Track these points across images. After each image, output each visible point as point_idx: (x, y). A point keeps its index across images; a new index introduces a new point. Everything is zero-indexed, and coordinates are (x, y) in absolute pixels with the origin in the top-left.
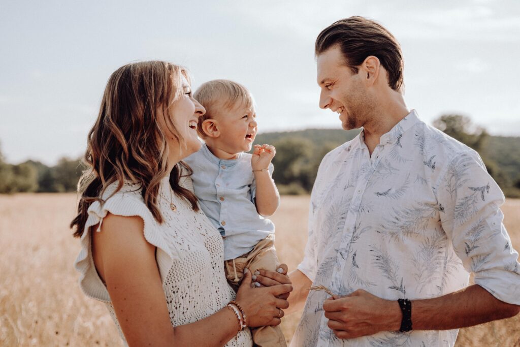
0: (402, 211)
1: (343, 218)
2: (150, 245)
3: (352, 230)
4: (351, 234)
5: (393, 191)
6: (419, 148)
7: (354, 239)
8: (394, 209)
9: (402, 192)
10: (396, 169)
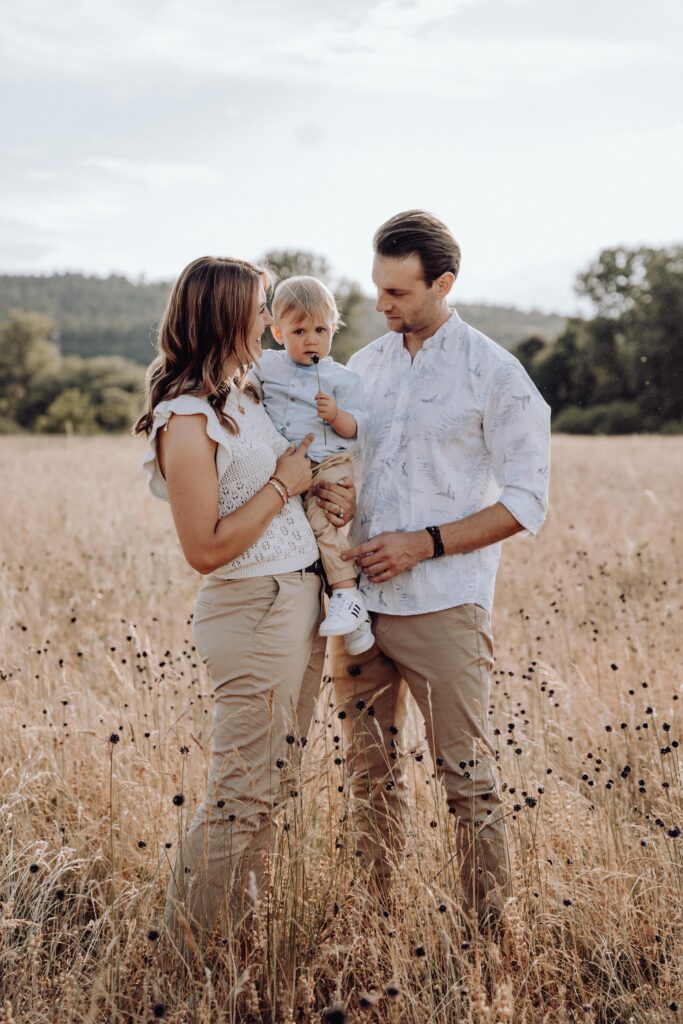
0: (449, 418)
2: (211, 441)
3: (399, 440)
4: (399, 443)
5: (439, 397)
7: (403, 447)
9: (448, 398)
10: (440, 375)
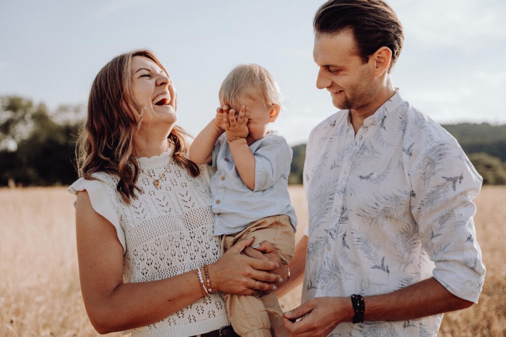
0: (382, 197)
1: (331, 199)
3: (340, 211)
4: (339, 215)
5: (375, 176)
6: (401, 133)
8: (374, 194)
9: (383, 177)
10: (378, 153)
